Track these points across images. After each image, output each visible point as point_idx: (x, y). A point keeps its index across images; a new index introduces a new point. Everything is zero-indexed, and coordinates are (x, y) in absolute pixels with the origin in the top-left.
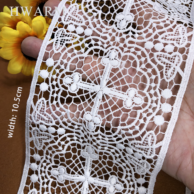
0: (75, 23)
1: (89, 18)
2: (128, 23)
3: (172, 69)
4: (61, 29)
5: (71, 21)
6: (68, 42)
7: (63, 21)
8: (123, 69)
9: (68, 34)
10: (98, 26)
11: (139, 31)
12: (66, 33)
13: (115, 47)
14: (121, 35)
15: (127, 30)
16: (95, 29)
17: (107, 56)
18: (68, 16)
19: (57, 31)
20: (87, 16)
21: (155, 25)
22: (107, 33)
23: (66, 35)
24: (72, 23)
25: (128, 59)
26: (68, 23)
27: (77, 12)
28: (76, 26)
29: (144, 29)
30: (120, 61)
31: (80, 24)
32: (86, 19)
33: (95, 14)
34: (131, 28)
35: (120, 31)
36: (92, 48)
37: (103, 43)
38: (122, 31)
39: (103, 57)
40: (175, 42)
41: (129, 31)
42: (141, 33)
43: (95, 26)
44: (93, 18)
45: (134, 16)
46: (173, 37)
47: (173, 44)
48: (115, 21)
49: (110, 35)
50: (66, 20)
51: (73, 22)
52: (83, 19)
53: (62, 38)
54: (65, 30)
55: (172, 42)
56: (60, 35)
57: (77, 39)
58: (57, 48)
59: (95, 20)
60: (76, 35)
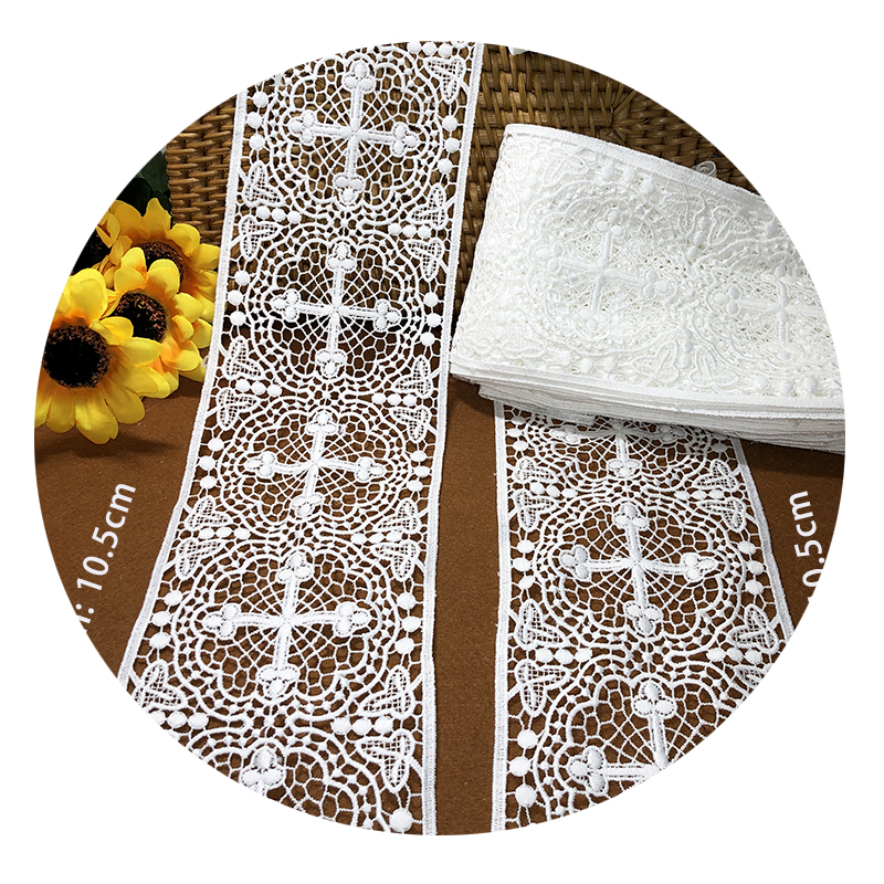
0: (248, 376)
1: (272, 366)
2: (339, 366)
3: (419, 426)
4: (224, 389)
5: (240, 374)
6: (243, 411)
7: (225, 375)
8: (344, 435)
9: (239, 396)
10: (289, 378)
11: (360, 379)
12: (236, 395)
13: (324, 407)
14: (331, 387)
15: (339, 379)
16: (285, 385)
17: (314, 420)
18: (231, 364)
19: (219, 394)
20: (267, 363)
21: (382, 369)
22: (306, 386)
23: (237, 399)
24: (242, 377)
25: (349, 421)
26: (235, 377)
27: (247, 355)
28: (251, 382)
29: (368, 376)
30: (338, 425)
31: (256, 378)
32: (266, 367)
33: (280, 358)
34: (344, 375)
35: (328, 383)
36: (286, 415)
37: (303, 404)
38: (332, 382)
39: (307, 424)
40: (416, 390)
41: (342, 381)
42: (363, 382)
43: (284, 379)
44: (278, 365)
45: (346, 354)
46: (412, 382)
47: (413, 394)
48: (316, 363)
49: (312, 389)
50: (231, 372)
51: (243, 374)
52: (261, 369)
53: (230, 404)
54: (233, 391)
55: (412, 390)
56: (226, 400)
57: (258, 404)
58: (226, 422)
59: (282, 368)
60: (254, 397)
